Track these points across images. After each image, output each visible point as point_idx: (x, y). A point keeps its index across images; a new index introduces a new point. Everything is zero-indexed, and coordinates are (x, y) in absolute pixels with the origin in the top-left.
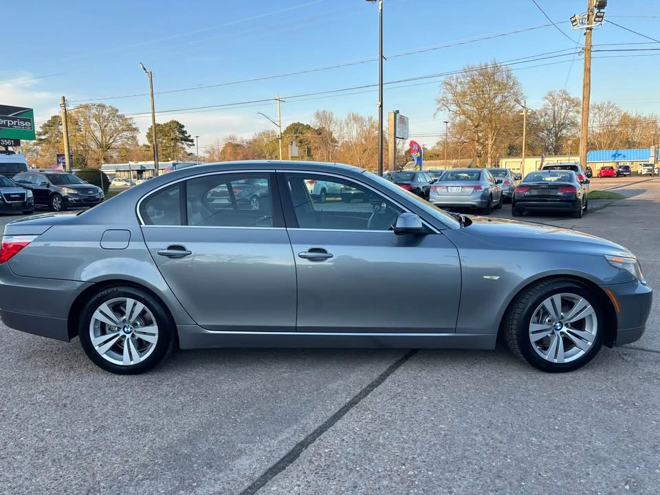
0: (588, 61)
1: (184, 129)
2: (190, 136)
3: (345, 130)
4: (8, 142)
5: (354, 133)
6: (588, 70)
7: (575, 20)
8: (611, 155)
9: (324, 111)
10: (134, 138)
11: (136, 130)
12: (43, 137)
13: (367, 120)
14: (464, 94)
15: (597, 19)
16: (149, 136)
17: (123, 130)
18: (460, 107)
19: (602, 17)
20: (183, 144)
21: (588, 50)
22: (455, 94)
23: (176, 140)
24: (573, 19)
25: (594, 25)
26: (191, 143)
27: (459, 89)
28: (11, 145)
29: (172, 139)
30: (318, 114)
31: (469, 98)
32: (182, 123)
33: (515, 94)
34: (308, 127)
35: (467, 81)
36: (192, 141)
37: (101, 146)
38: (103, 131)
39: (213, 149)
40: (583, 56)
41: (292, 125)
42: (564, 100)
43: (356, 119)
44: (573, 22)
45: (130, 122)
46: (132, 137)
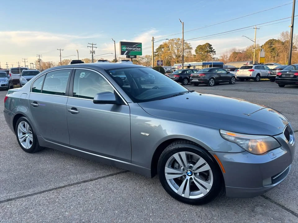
1: (212, 47)
2: (214, 50)
4: (132, 57)
10: (190, 52)
11: (191, 48)
12: (156, 54)
16: (196, 51)
17: (186, 49)
20: (210, 53)
23: (207, 52)
26: (214, 53)
28: (134, 58)
29: (206, 52)
30: (283, 33)
32: (211, 44)
34: (278, 41)
36: (215, 52)
37: (177, 56)
38: (178, 50)
39: (224, 55)
41: (269, 40)
45: (189, 45)
46: (189, 51)
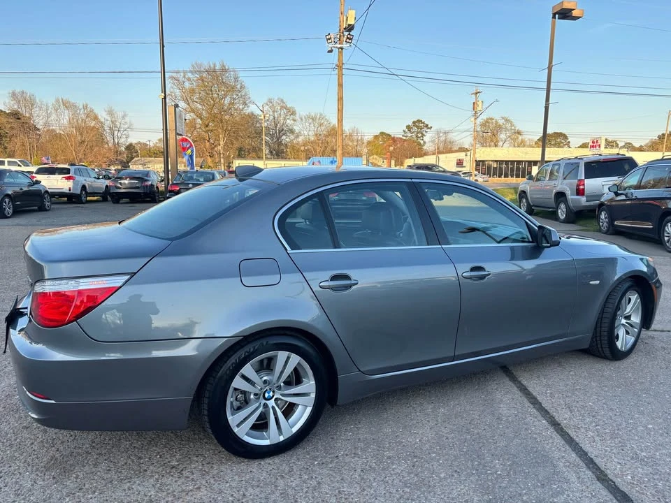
0: (340, 76)
3: (53, 117)
5: (65, 121)
6: (340, 85)
7: (330, 39)
8: (329, 162)
9: (23, 92)
13: (81, 107)
14: (192, 91)
15: (348, 40)
18: (189, 104)
19: (351, 39)
21: (340, 67)
22: (182, 89)
24: (327, 37)
25: (344, 46)
27: (187, 85)
30: (14, 94)
31: (197, 96)
33: (244, 97)
35: (195, 79)
40: (336, 71)
42: (282, 108)
43: (67, 105)
44: (327, 40)
